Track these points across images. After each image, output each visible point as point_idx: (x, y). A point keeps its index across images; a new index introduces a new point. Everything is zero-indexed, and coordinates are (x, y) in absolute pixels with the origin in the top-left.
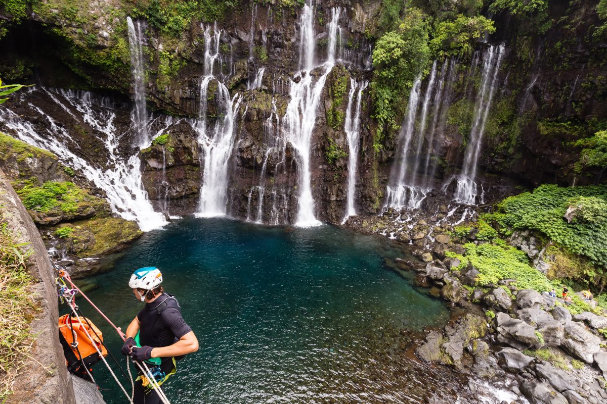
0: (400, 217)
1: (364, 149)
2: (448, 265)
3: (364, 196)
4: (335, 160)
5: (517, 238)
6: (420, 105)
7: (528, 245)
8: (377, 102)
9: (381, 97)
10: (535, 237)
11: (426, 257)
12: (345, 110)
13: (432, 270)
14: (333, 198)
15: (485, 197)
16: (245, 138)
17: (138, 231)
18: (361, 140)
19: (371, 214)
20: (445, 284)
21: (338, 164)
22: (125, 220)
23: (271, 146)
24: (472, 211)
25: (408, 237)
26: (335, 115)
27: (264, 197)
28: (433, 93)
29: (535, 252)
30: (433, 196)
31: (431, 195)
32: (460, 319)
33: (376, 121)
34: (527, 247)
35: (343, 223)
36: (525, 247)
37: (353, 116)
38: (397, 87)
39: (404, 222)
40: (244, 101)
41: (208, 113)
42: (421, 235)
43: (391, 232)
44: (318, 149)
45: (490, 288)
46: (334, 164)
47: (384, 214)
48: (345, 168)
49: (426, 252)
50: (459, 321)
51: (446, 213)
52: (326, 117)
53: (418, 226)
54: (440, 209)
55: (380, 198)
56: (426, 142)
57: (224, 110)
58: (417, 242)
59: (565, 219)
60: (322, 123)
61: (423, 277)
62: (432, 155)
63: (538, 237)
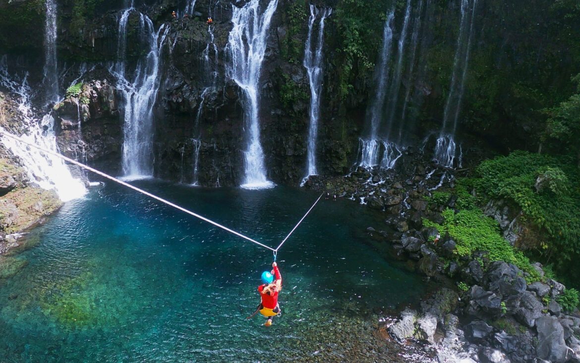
0: (371, 178)
1: (330, 89)
2: (426, 235)
3: (329, 151)
4: (291, 103)
5: (492, 207)
6: (395, 42)
7: (501, 215)
8: (344, 33)
9: (349, 27)
10: (508, 206)
11: (401, 227)
12: (304, 41)
13: (408, 241)
14: (290, 153)
15: (463, 159)
16: (173, 78)
17: (58, 202)
18: (326, 78)
19: (336, 174)
20: (422, 256)
21: (296, 108)
22: (44, 190)
23: (207, 85)
24: (450, 175)
25: (381, 203)
26: (291, 46)
27: (200, 152)
28: (410, 30)
29: (506, 222)
30: (410, 154)
31: (407, 153)
32: (435, 294)
33: (343, 55)
34: (500, 217)
35: (302, 185)
36: (498, 217)
37: (313, 49)
38: (368, 18)
39: (376, 184)
40: (171, 32)
41: (128, 52)
42: (397, 199)
43: (362, 196)
44: (269, 89)
45: (465, 260)
46: (291, 108)
47: (352, 175)
48: (306, 113)
49: (402, 220)
50: (434, 296)
51: (424, 176)
52: (279, 48)
53: (393, 190)
54: (417, 170)
55: (348, 154)
56: (403, 87)
57: (147, 47)
58: (391, 209)
59: (534, 189)
60: (274, 55)
61: (397, 251)
62: (409, 104)
63: (511, 207)
